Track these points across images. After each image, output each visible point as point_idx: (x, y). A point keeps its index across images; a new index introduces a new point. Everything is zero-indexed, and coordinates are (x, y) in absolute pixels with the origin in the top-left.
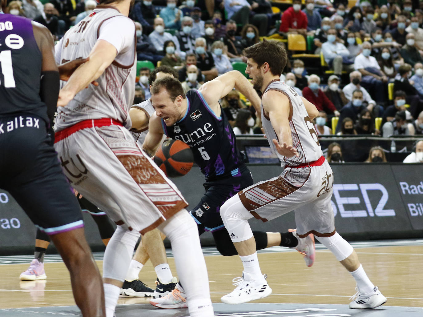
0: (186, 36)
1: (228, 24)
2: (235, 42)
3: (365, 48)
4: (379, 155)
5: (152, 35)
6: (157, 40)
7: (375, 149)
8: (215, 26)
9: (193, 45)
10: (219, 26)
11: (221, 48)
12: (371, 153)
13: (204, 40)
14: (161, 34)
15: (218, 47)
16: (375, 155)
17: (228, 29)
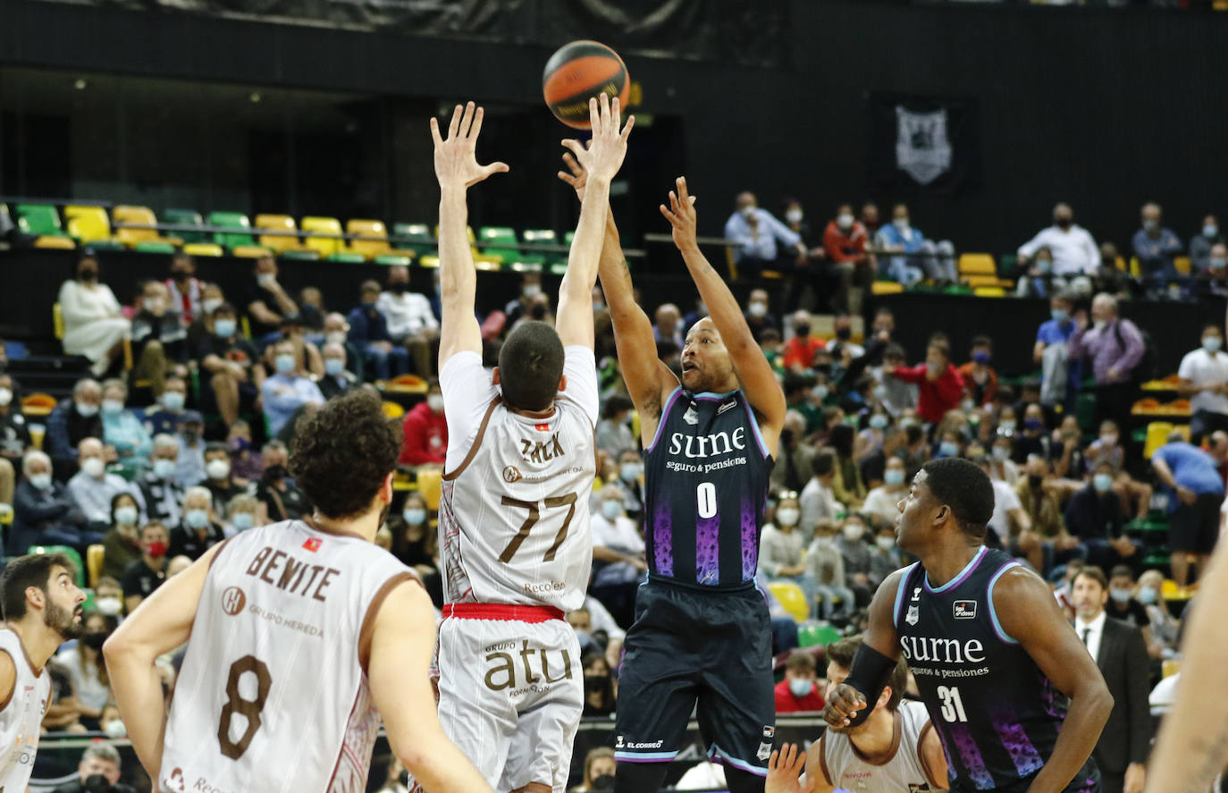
0: (160, 483)
1: (267, 451)
2: (283, 495)
3: (610, 498)
4: (609, 770)
5: (77, 483)
6: (88, 494)
7: (599, 757)
8: (234, 456)
9: (179, 504)
10: (246, 455)
11: (252, 511)
12: (589, 767)
13: (206, 494)
14: (98, 479)
15: (245, 509)
16: (599, 770)
17: (267, 464)
